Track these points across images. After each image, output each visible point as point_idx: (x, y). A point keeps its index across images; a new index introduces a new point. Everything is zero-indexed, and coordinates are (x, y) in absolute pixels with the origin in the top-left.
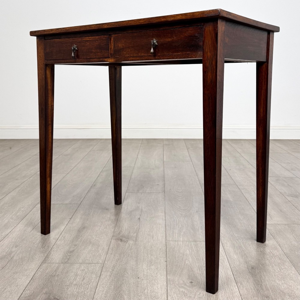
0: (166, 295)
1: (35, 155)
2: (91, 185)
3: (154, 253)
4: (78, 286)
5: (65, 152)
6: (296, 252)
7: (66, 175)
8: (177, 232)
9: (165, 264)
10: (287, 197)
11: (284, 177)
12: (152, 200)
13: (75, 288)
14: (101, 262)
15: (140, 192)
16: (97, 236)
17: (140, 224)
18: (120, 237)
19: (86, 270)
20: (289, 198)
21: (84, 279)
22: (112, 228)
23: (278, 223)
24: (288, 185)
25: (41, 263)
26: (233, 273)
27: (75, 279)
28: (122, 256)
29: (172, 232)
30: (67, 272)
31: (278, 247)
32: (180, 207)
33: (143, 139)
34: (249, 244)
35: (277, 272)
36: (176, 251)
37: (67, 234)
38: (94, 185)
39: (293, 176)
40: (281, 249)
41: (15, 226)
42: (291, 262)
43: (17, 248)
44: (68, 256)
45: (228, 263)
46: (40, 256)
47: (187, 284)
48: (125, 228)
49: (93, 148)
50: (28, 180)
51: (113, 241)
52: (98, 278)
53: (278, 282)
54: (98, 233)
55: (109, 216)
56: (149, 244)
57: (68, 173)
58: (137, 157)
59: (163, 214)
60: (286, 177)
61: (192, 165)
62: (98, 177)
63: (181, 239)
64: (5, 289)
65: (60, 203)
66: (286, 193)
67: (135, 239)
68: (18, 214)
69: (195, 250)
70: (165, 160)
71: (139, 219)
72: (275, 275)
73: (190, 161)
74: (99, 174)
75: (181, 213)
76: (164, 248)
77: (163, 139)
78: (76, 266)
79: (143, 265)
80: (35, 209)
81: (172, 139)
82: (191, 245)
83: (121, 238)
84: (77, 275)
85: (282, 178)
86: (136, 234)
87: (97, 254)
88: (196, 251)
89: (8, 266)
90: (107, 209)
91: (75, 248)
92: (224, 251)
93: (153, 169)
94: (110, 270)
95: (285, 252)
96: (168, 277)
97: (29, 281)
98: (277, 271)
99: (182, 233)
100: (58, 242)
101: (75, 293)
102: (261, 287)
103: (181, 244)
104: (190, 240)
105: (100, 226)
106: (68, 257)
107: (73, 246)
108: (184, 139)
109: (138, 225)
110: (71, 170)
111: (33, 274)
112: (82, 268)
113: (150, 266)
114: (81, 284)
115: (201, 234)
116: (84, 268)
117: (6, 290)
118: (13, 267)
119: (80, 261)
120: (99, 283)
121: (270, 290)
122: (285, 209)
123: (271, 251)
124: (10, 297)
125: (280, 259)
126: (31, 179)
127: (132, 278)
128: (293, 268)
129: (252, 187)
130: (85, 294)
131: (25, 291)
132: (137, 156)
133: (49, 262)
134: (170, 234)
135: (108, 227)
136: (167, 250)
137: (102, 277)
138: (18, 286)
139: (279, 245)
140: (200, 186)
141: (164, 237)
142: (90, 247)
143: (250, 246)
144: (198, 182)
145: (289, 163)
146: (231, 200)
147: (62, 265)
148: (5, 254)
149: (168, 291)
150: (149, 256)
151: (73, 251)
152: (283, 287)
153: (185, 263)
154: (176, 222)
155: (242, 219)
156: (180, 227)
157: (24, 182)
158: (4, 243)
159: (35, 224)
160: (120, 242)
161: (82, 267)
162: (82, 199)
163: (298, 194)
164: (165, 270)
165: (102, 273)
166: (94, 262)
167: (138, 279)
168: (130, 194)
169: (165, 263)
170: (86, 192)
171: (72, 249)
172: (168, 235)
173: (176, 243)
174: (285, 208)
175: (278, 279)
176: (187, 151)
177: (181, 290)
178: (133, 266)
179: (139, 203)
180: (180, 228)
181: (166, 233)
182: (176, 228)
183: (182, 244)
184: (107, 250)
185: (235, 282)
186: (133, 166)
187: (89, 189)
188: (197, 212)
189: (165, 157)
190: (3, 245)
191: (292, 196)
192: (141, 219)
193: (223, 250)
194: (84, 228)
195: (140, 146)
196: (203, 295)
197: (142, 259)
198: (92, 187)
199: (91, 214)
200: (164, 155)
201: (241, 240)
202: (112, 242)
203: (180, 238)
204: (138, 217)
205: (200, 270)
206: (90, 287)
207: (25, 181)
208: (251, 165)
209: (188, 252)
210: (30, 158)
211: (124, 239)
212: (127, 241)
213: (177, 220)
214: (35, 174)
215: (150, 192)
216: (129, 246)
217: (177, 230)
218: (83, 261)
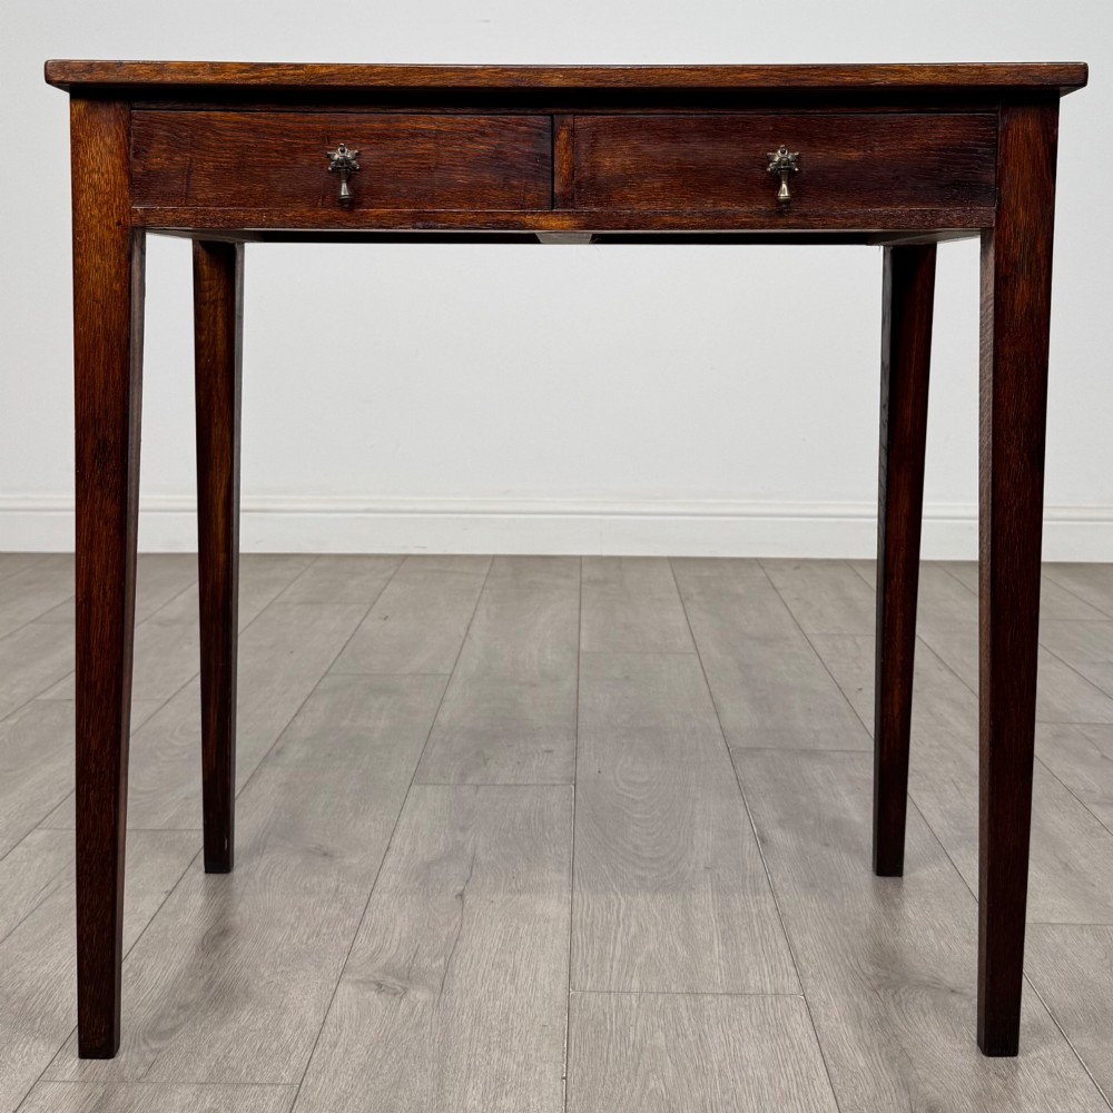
1: (32, 622)
2: (264, 752)
3: (516, 1043)
5: (161, 608)
7: (161, 708)
8: (618, 954)
9: (559, 1088)
10: (1095, 809)
11: (1088, 724)
12: (519, 814)
14: (287, 1076)
15: (470, 780)
16: (279, 970)
17: (462, 919)
18: (377, 975)
20: (1105, 814)
22: (343, 933)
23: (1053, 921)
24: (1103, 757)
25: (32, 1083)
28: (379, 1056)
29: (596, 953)
32: (636, 847)
33: (494, 557)
34: (922, 1010)
36: (611, 1034)
37: (149, 957)
38: (279, 752)
40: (1057, 1033)
44: (152, 1050)
45: (829, 1089)
46: (33, 1051)
48: (396, 935)
49: (281, 593)
51: (345, 990)
54: (281, 955)
55: (333, 885)
56: (498, 1003)
57: (168, 697)
58: (467, 634)
59: (565, 878)
60: (1096, 724)
61: (700, 670)
62: (296, 715)
63: (635, 985)
66: (1091, 792)
67: (437, 983)
69: (689, 1032)
70: (583, 646)
71: (461, 895)
73: (693, 650)
74: (299, 702)
75: (639, 872)
76: (561, 1023)
77: (581, 557)
78: (182, 1095)
79: (466, 1092)
80: (18, 850)
81: (620, 559)
82: (674, 1010)
83: (378, 977)
85: (1078, 727)
86: (442, 961)
87: (274, 1047)
88: (694, 1033)
90: (325, 854)
91: (182, 1017)
92: (814, 1039)
93: (533, 685)
95: (1076, 1043)
99: (640, 960)
103: (635, 1005)
104: (673, 988)
105: (292, 927)
106: (150, 1058)
107: (174, 1012)
108: (672, 560)
109: (453, 926)
110: (183, 687)
113: (495, 1099)
115: (722, 963)
116: (215, 1106)
119: (201, 1074)
122: (1083, 861)
125: (1050, 1074)
126: (13, 721)
129: (950, 765)
132: (468, 628)
133: (67, 1077)
134: (589, 962)
135: (324, 930)
136: (573, 1031)
139: (1052, 1015)
140: (728, 759)
141: (564, 977)
142: (245, 1012)
143: (925, 1015)
144: (721, 744)
146: (857, 818)
147: (121, 1089)
150: (496, 1055)
151: (173, 1030)
153: (645, 1085)
154: (618, 912)
156: (632, 930)
159: (15, 913)
160: (372, 995)
161: (208, 1099)
166: (257, 1080)
168: (429, 788)
169: (559, 1086)
171: (167, 1023)
172: (578, 964)
173: (614, 1003)
174: (1086, 857)
176: (680, 608)
178: (425, 1099)
179: (463, 829)
180: (635, 937)
181: (573, 960)
182: (615, 938)
183: (638, 1007)
184: (317, 1029)
186: (449, 672)
187: (255, 767)
188: (707, 868)
189: (583, 634)
192: (470, 900)
193: (811, 1033)
194: (224, 933)
195: (483, 587)
197: (464, 1068)
198: (266, 757)
199: (258, 875)
200: (584, 625)
201: (891, 991)
202: (340, 992)
203: (628, 980)
204: (455, 888)
208: (951, 671)
209: (660, 1039)
210: (10, 635)
211: (390, 980)
212: (405, 990)
213: (622, 901)
214: (29, 701)
215: (512, 781)
216: (411, 1014)
217: (619, 947)
218: (212, 1073)
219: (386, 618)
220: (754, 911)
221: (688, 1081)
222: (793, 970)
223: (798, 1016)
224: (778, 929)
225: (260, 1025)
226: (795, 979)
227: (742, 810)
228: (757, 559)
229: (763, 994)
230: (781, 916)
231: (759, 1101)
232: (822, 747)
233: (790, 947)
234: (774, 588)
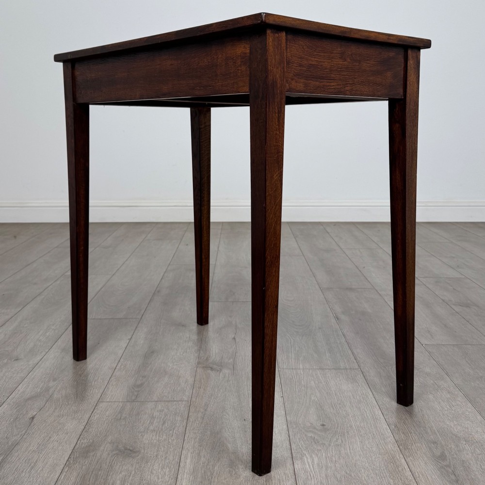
0: (288, 443)
1: (56, 247)
4: (157, 433)
5: (103, 242)
6: (473, 383)
7: (111, 277)
8: (293, 357)
9: (281, 400)
10: (453, 306)
11: (446, 278)
13: (153, 436)
14: (185, 398)
15: (230, 300)
16: (175, 364)
17: (236, 346)
19: (166, 410)
20: (457, 309)
21: (164, 423)
22: (195, 351)
23: (443, 344)
24: (454, 289)
25: (96, 403)
26: (383, 412)
27: (152, 423)
28: (216, 391)
29: (285, 357)
30: (138, 414)
31: (446, 376)
32: (293, 322)
33: (223, 223)
35: (445, 411)
36: (296, 382)
37: (128, 361)
38: (158, 292)
39: (461, 276)
40: (449, 380)
41: (47, 350)
42: (466, 396)
43: (56, 382)
44: (136, 391)
45: (374, 399)
46: (94, 392)
47: (317, 428)
48: (214, 352)
49: (146, 237)
50: (53, 284)
51: (200, 370)
52: (185, 421)
53: (448, 423)
54: (174, 359)
55: (188, 336)
57: (113, 273)
58: (218, 250)
60: (450, 278)
61: (306, 262)
62: (162, 279)
63: (301, 367)
64: (50, 438)
65: (110, 317)
66: (451, 301)
67: (231, 367)
68: (48, 334)
69: (323, 381)
71: (234, 338)
72: (443, 415)
73: (301, 254)
74: (162, 274)
75: (296, 330)
78: (150, 405)
82: (316, 375)
83: (210, 365)
84: (153, 418)
85: (443, 279)
86: (232, 360)
87: (179, 388)
89: (48, 407)
90: (183, 326)
91: (144, 380)
92: (366, 383)
94: (202, 410)
95: (456, 383)
96: (289, 419)
97: (83, 427)
98: (446, 409)
99: (301, 358)
100: (117, 373)
101: (155, 441)
102: (424, 430)
103: (302, 373)
104: (314, 367)
105: (176, 350)
106: (136, 393)
107: (141, 378)
109: (233, 348)
110: (118, 270)
111: (87, 416)
112: (160, 407)
114: (162, 429)
115: (330, 359)
116: (163, 408)
117: (52, 439)
118: (56, 409)
119: (155, 398)
120: (188, 428)
121: (438, 434)
122: (451, 324)
123: (436, 382)
124: (60, 448)
125: (449, 393)
126: (58, 282)
127: (235, 420)
128: (470, 405)
130: (169, 442)
131: (81, 441)
132: (218, 248)
133: (108, 400)
134: (283, 359)
135: (188, 351)
136: (282, 382)
137: (191, 419)
138: (69, 434)
139: (447, 374)
140: (320, 291)
142: (166, 378)
144: (317, 287)
145: (454, 257)
146: (369, 311)
147: (128, 404)
148: (39, 390)
149: (291, 437)
151: (142, 385)
152: (456, 430)
153: (310, 398)
154: (291, 343)
155: (388, 338)
156: (297, 348)
157: (47, 288)
158: (35, 375)
160: (209, 371)
162: (143, 311)
163: (469, 302)
164: (282, 408)
165: (190, 414)
166: (175, 400)
167: (244, 422)
168: (216, 303)
170: (148, 301)
171: (139, 382)
172: (280, 360)
173: (295, 372)
175: (448, 419)
176: (294, 239)
177: (310, 435)
179: (231, 317)
180: (298, 351)
182: (291, 351)
183: (304, 374)
184: (193, 383)
185: (386, 424)
187: (151, 296)
188: (319, 328)
190: (33, 378)
191: (461, 306)
192: (237, 340)
193: (365, 381)
194: (153, 352)
195: (221, 234)
196: (342, 442)
198: (154, 293)
199: (160, 333)
201: (390, 367)
202: (198, 371)
203: (298, 364)
204: (231, 336)
205: (333, 409)
206: (176, 433)
207: (49, 286)
209: (313, 384)
210: (49, 252)
211: (215, 366)
212: (221, 370)
213: (292, 340)
214: (62, 275)
215: (245, 300)
216: (225, 377)
217: (293, 354)
218: (159, 398)
219: (187, 245)
220: (338, 342)
221: (325, 397)
222: (355, 361)
223: (359, 376)
224: (347, 347)
225: (172, 382)
226: (357, 364)
227: (329, 309)
228: (319, 222)
229: (346, 369)
230: (348, 344)
231: (350, 403)
232: (353, 287)
233: (353, 353)
234: (328, 233)
